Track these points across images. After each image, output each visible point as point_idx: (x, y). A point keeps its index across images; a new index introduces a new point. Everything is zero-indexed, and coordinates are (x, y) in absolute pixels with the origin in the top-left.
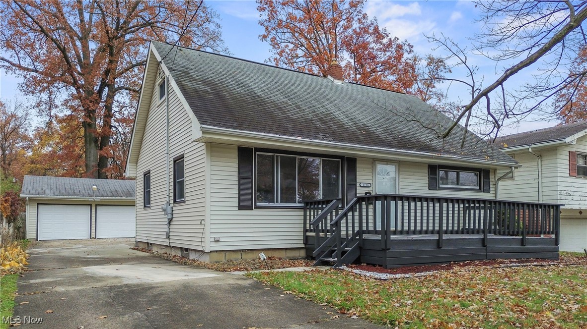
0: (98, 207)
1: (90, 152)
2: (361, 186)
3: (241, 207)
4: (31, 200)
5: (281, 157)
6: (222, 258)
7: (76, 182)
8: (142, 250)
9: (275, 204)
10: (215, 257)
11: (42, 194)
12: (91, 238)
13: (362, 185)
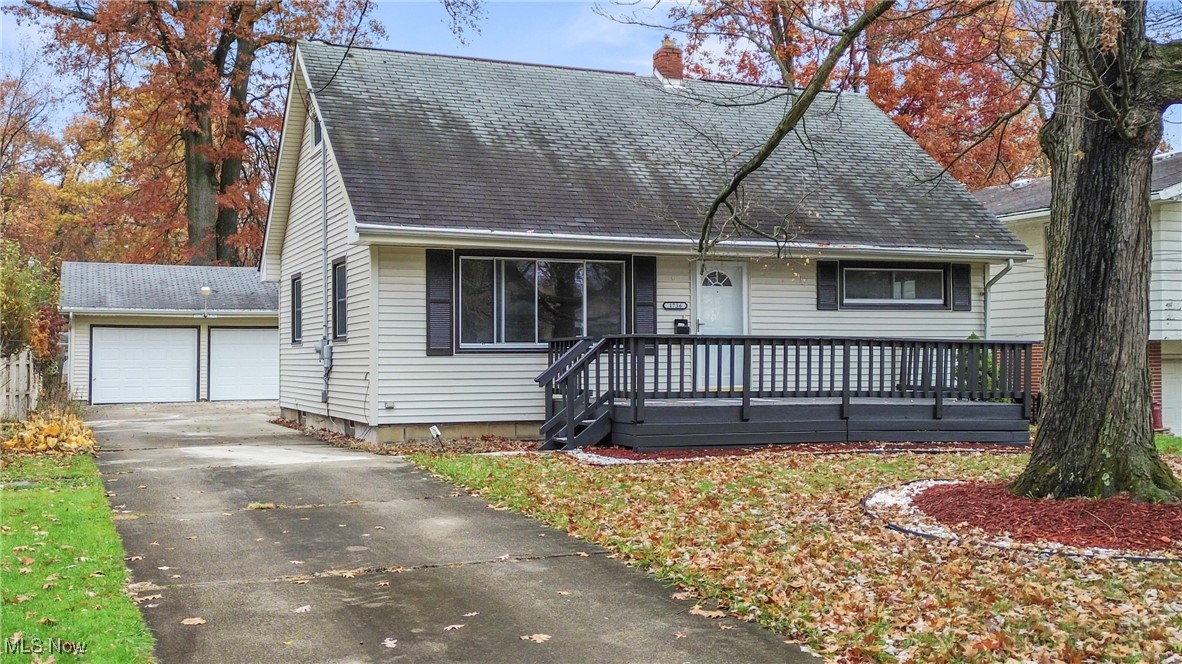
0: (214, 332)
1: (198, 197)
2: (665, 309)
3: (431, 352)
4: (79, 318)
5: (506, 261)
6: (399, 436)
7: (167, 274)
8: (288, 425)
9: (496, 345)
10: (387, 434)
11: (100, 306)
12: (198, 400)
13: (667, 306)
